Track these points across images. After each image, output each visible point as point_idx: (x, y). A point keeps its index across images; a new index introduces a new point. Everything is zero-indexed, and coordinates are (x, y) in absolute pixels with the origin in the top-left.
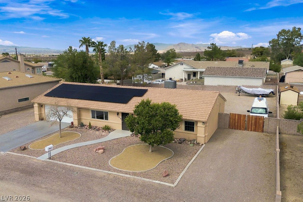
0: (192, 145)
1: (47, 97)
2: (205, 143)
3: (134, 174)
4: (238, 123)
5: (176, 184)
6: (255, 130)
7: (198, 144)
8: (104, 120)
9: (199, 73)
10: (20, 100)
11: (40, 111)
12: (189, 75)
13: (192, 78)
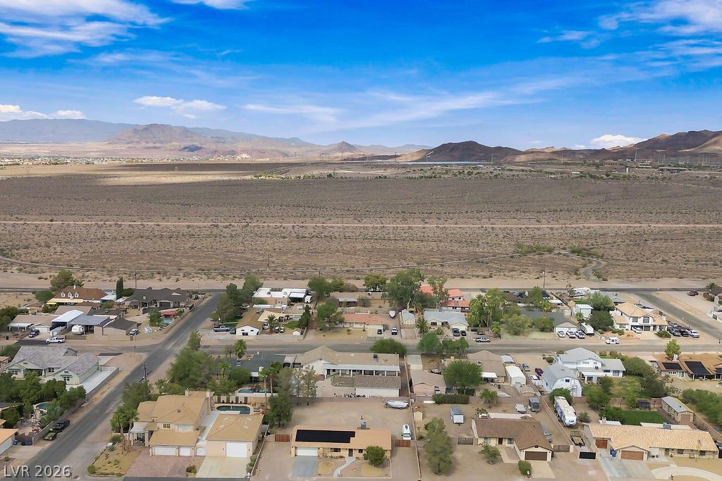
4: (400, 444)
8: (338, 453)
9: (340, 371)
12: (328, 370)
13: (332, 373)
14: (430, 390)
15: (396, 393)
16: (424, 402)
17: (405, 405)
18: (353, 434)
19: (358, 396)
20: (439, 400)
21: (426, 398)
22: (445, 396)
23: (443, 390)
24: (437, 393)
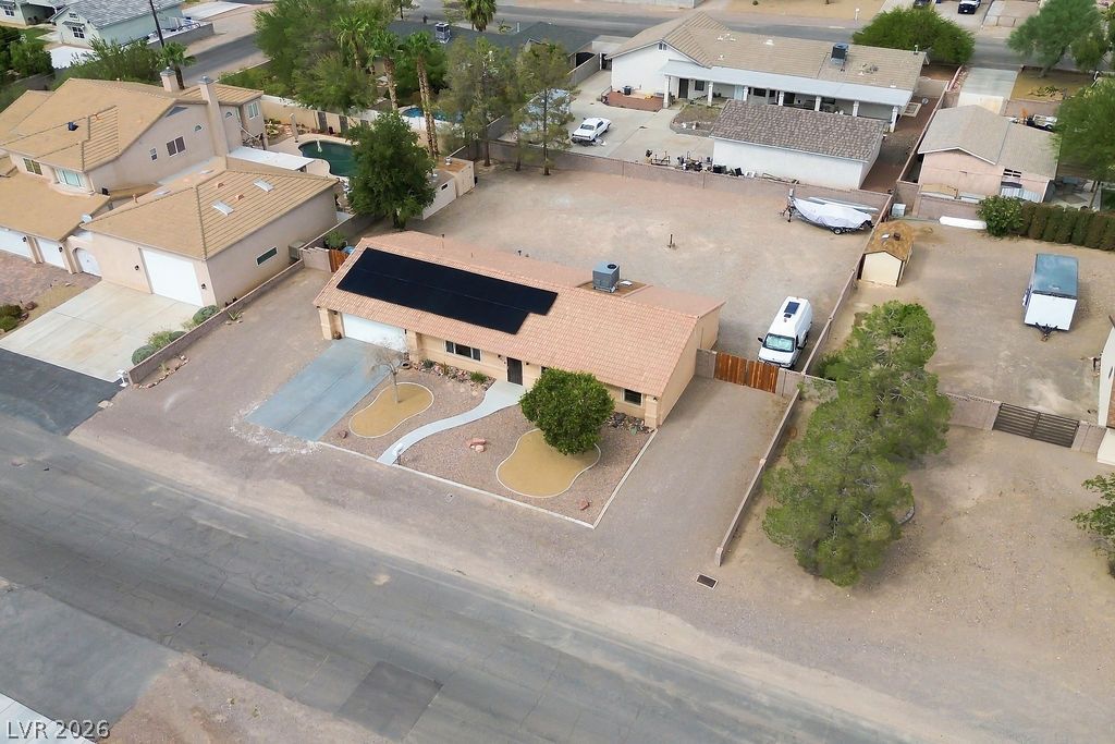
0: (634, 431)
1: (343, 293)
2: (658, 426)
3: (538, 503)
4: (731, 371)
5: (596, 524)
6: (761, 388)
7: (646, 429)
8: (471, 360)
9: (711, 86)
10: (260, 260)
11: (332, 321)
12: (684, 83)
13: (692, 94)
14: (986, 181)
15: (850, 173)
16: (945, 220)
17: (856, 219)
18: (542, 301)
19: (719, 170)
20: (1005, 220)
21: (956, 205)
22: (1032, 208)
23: (1034, 189)
24: (1009, 193)
